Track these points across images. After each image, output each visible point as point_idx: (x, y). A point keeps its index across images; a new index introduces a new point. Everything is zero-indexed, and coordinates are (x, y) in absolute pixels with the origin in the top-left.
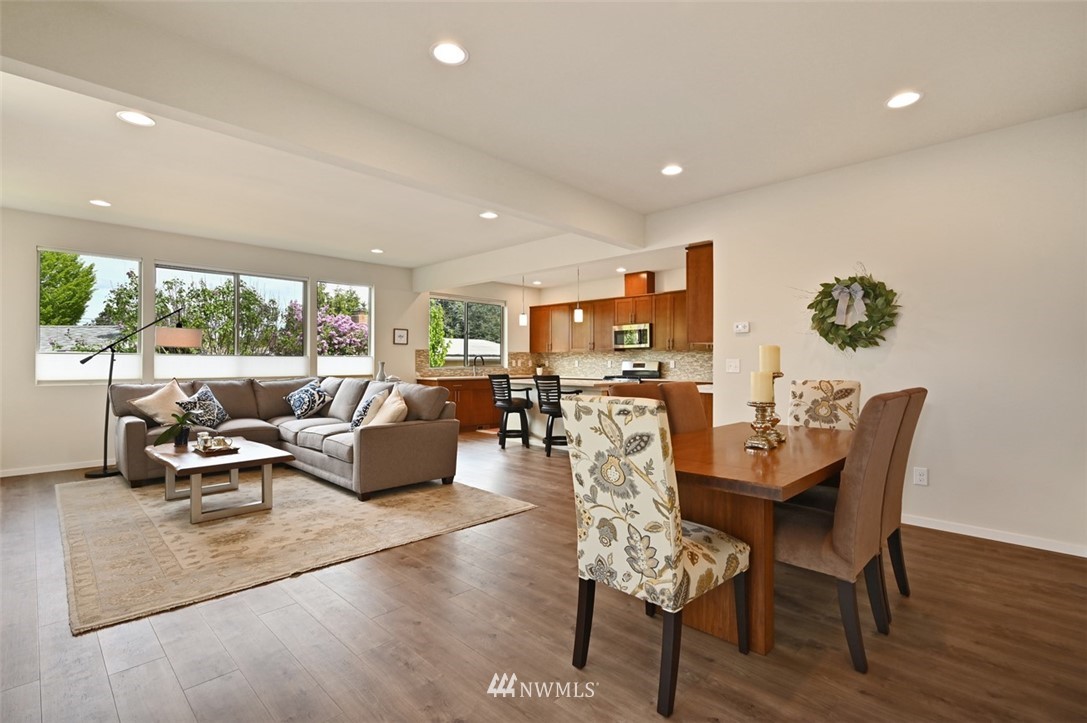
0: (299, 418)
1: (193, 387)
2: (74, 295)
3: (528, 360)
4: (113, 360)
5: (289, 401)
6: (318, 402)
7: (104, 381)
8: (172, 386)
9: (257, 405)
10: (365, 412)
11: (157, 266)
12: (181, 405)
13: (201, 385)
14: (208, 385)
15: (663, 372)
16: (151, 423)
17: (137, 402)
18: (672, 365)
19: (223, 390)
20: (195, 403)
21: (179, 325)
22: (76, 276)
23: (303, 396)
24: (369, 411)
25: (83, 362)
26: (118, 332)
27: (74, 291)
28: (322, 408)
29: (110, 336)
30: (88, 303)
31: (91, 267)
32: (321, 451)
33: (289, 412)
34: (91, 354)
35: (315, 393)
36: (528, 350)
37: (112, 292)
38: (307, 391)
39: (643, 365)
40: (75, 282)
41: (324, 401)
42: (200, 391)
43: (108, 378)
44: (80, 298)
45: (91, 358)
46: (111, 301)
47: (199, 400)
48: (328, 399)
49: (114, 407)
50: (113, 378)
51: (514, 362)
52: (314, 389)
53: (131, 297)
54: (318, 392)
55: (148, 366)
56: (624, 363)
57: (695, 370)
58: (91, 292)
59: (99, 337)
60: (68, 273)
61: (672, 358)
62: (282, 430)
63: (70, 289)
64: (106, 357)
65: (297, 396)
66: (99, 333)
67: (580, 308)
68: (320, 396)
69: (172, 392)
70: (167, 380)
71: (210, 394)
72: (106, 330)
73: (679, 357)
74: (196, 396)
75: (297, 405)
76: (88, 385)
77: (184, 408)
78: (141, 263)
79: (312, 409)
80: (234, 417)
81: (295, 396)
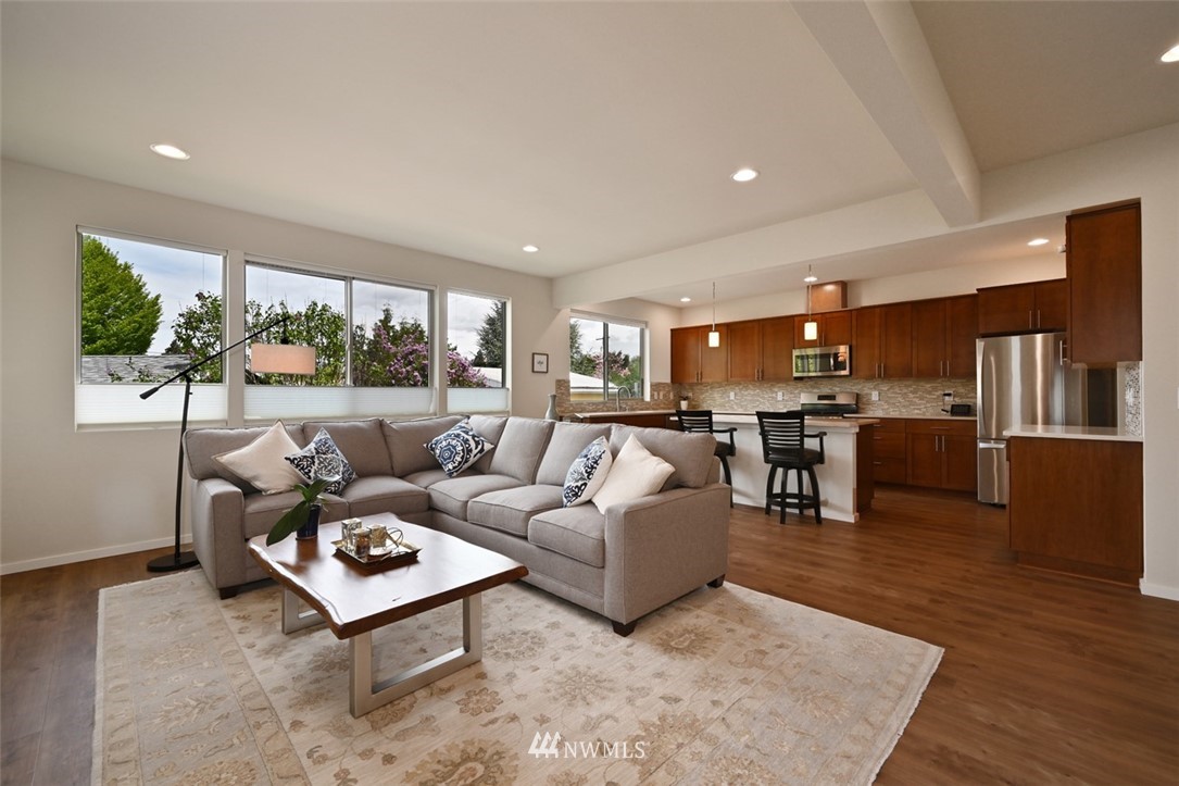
0: (450, 475)
1: (303, 434)
2: (140, 328)
3: (669, 392)
4: (188, 393)
5: (433, 449)
6: (475, 452)
7: (176, 423)
8: (277, 432)
9: (391, 456)
10: (589, 474)
11: (247, 262)
12: (292, 461)
13: (316, 430)
14: (326, 428)
15: (860, 405)
16: (249, 490)
17: (228, 458)
18: (875, 396)
19: (344, 436)
20: (313, 457)
21: (285, 341)
22: (141, 307)
23: (454, 443)
24: (596, 473)
25: (144, 396)
26: (188, 362)
27: (140, 323)
28: (481, 458)
29: (177, 367)
30: (154, 335)
31: (158, 297)
32: (525, 538)
33: (435, 466)
34: (156, 385)
35: (470, 438)
36: (669, 381)
37: (180, 315)
38: (458, 436)
39: (833, 397)
40: (141, 313)
41: (482, 449)
42: (316, 439)
43: (181, 419)
44: (146, 330)
45: (155, 390)
46: (179, 326)
47: (318, 453)
48: (488, 446)
49: (191, 464)
50: (188, 419)
51: (656, 393)
52: (467, 433)
53: (202, 322)
54: (473, 436)
55: (236, 403)
56: (802, 395)
57: (912, 403)
58: (158, 324)
59: (166, 368)
60: (133, 304)
61: (875, 389)
62: (434, 494)
63: (135, 322)
64: (178, 389)
65: (444, 443)
66: (166, 363)
67: (813, 321)
68: (477, 443)
69: (277, 442)
70: (269, 422)
71: (330, 443)
72: (174, 359)
73: (885, 387)
74: (312, 446)
75: (447, 455)
76: (154, 429)
77: (297, 466)
78: (225, 258)
79: (466, 462)
80: (364, 474)
81: (442, 442)
